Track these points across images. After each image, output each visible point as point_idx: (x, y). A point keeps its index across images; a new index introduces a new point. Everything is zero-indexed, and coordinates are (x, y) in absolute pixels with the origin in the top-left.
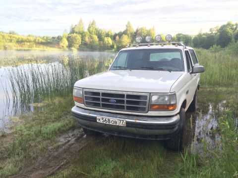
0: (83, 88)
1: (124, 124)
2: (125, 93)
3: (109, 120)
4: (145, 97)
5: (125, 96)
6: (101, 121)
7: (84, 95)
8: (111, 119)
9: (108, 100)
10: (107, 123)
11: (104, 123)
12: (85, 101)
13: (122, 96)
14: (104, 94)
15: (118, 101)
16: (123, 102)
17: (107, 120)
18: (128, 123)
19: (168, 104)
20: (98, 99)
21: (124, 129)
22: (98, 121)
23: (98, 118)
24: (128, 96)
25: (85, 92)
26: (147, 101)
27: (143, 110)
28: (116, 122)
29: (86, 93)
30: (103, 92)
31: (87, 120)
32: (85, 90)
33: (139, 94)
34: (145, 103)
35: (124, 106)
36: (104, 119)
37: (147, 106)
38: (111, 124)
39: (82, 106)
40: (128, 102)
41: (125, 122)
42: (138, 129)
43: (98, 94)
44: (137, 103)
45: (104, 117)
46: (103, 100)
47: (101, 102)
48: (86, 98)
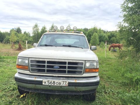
0: (29, 58)
1: (66, 84)
2: (67, 61)
3: (54, 82)
4: (82, 64)
5: (67, 63)
6: (47, 83)
7: (30, 63)
8: (56, 81)
9: (52, 67)
10: (53, 85)
11: (50, 84)
12: (30, 68)
13: (65, 63)
14: (48, 62)
15: (61, 67)
16: (65, 67)
17: (52, 82)
18: (69, 83)
19: (96, 68)
20: (44, 66)
21: (65, 88)
22: (43, 84)
23: (44, 81)
24: (69, 63)
25: (31, 60)
26: (83, 66)
28: (60, 83)
30: (48, 60)
31: (32, 84)
32: (30, 59)
33: (77, 61)
34: (81, 68)
35: (66, 71)
36: (50, 82)
37: (83, 70)
38: (55, 85)
40: (69, 67)
41: (67, 82)
42: (76, 87)
43: (44, 62)
44: (76, 68)
45: (50, 80)
46: (48, 66)
47: (46, 69)
48: (32, 65)
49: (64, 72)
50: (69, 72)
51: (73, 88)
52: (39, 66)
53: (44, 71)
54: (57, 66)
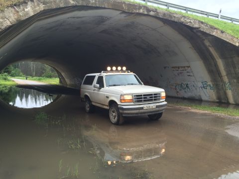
0: (132, 94)
1: (155, 107)
2: (153, 93)
4: (160, 94)
8: (149, 105)
9: (146, 98)
10: (149, 108)
11: (147, 108)
13: (152, 95)
14: (144, 95)
15: (151, 97)
20: (141, 98)
22: (144, 108)
27: (159, 99)
28: (152, 107)
29: (135, 96)
34: (160, 96)
39: (132, 104)
40: (154, 97)
43: (141, 95)
45: (146, 105)
46: (144, 98)
47: (143, 99)
48: (135, 99)
49: (152, 100)
50: (155, 100)
51: (158, 109)
52: (138, 98)
53: (141, 101)
54: (148, 97)
